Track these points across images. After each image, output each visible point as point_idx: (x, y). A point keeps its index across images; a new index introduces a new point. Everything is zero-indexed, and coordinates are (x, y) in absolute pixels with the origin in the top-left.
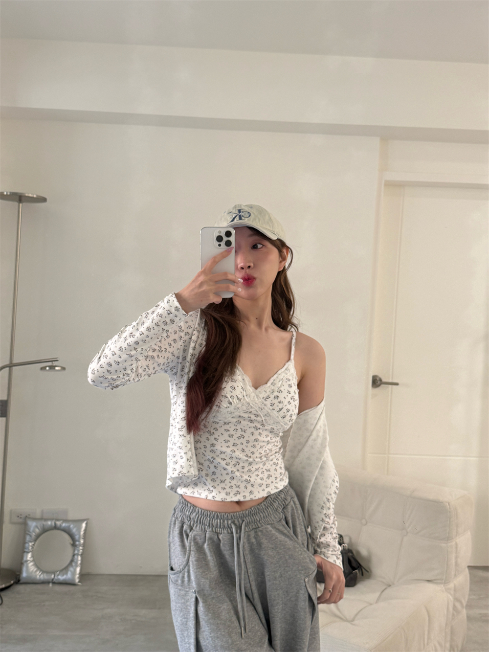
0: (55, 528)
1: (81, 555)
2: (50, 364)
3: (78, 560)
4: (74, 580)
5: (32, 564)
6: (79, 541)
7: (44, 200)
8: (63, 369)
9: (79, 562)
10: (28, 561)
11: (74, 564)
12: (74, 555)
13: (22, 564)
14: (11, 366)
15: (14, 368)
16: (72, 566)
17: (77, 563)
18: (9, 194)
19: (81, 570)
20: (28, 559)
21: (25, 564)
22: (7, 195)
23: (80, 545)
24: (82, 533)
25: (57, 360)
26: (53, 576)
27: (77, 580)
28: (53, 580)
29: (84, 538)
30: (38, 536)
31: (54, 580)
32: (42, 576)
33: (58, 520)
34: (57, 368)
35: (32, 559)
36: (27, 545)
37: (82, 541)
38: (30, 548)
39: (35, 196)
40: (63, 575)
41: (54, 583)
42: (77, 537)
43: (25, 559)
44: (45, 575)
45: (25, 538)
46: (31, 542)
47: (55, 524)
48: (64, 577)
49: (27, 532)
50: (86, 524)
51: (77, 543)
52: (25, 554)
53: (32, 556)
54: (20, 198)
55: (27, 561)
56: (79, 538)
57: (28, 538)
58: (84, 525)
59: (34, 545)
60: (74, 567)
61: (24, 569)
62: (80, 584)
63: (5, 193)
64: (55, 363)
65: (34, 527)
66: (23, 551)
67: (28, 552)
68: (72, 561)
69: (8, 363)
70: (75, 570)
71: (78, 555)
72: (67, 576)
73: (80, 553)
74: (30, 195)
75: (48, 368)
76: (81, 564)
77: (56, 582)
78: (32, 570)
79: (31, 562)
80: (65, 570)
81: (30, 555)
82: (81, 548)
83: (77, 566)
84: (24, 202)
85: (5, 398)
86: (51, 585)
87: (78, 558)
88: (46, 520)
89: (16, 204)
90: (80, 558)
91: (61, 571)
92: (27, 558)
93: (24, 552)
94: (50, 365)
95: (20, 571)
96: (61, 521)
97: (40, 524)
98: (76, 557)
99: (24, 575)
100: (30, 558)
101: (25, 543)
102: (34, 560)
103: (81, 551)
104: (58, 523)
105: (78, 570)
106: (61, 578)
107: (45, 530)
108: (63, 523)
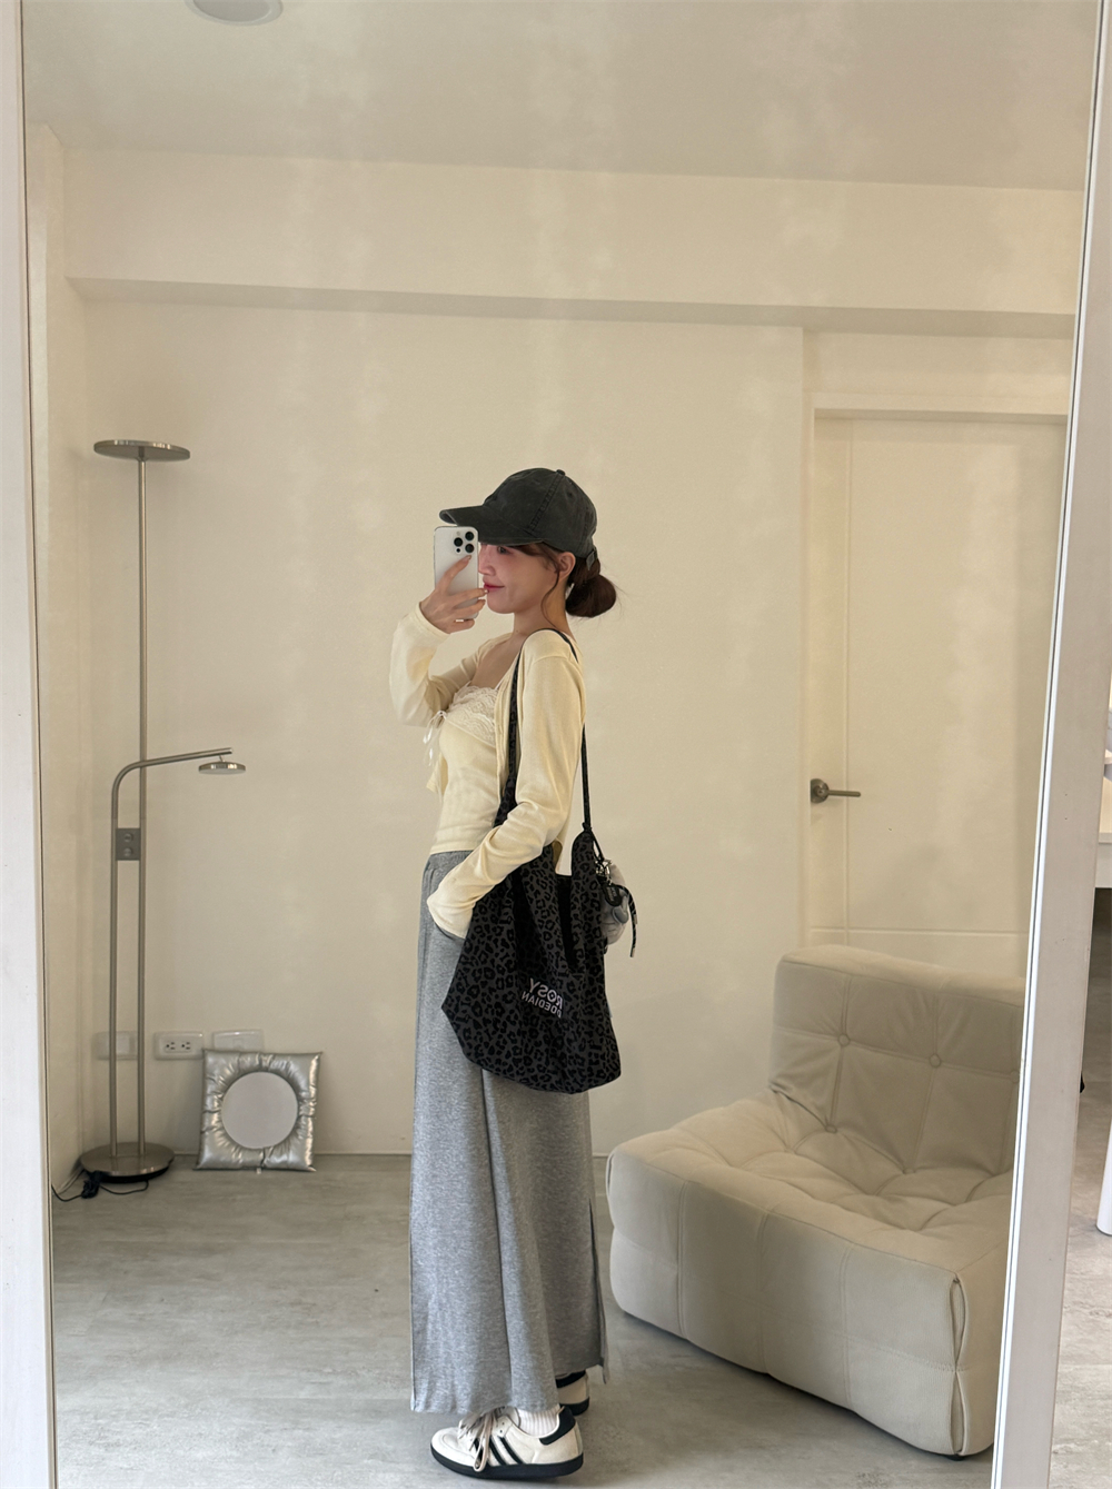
0: (260, 1069)
1: (312, 1117)
2: (217, 759)
3: (306, 1126)
4: (303, 1161)
5: (220, 1133)
6: (308, 1091)
7: (182, 454)
8: (241, 767)
9: (311, 1129)
10: (213, 1127)
11: (299, 1132)
12: (299, 1117)
13: (202, 1133)
14: (143, 764)
15: (148, 768)
16: (297, 1135)
17: (307, 1130)
18: (122, 443)
19: (314, 1143)
20: (213, 1123)
21: (207, 1133)
22: (118, 445)
23: (310, 1099)
24: (312, 1076)
25: (230, 753)
26: (262, 1155)
27: (308, 1162)
28: (262, 1161)
29: (316, 1086)
30: (229, 1083)
31: (265, 1162)
32: (240, 1156)
33: (265, 1055)
34: (231, 766)
35: (219, 1125)
36: (208, 1101)
37: (313, 1091)
38: (216, 1104)
39: (169, 447)
40: (281, 1154)
41: (264, 1168)
42: (302, 1084)
43: (206, 1124)
44: (247, 1152)
45: (204, 1087)
46: (217, 1093)
47: (261, 1061)
48: (284, 1158)
49: (208, 1076)
50: (318, 1061)
51: (303, 1094)
52: (207, 1114)
53: (220, 1121)
54: (141, 452)
55: (211, 1128)
56: (308, 1084)
57: (210, 1088)
58: (314, 1063)
59: (221, 1099)
60: (300, 1137)
61: (207, 1141)
62: (312, 1169)
63: (116, 443)
64: (226, 758)
65: (222, 1068)
66: (203, 1112)
67: (213, 1112)
68: (297, 1127)
69: (138, 760)
70: (304, 1143)
71: (308, 1116)
72: (291, 1157)
73: (311, 1114)
74: (160, 446)
75: (212, 767)
76: (314, 1133)
77: (269, 1166)
78: (220, 1144)
79: (219, 1129)
80: (285, 1144)
81: (215, 1117)
82: (311, 1104)
83: (306, 1137)
84: (147, 459)
85: (137, 826)
86: (259, 1172)
87: (307, 1122)
88: (242, 1053)
89: (137, 462)
90: (310, 1124)
91: (275, 1147)
92: (210, 1121)
93: (205, 1112)
94: (217, 761)
95: (201, 1149)
96: (271, 1056)
97: (234, 1059)
98: (303, 1118)
99: (207, 1155)
100: (217, 1122)
101: (203, 1096)
102: (222, 1128)
103: (312, 1109)
104: (267, 1061)
105: (309, 1141)
106: (276, 1160)
107: (241, 1073)
108: (273, 1058)
